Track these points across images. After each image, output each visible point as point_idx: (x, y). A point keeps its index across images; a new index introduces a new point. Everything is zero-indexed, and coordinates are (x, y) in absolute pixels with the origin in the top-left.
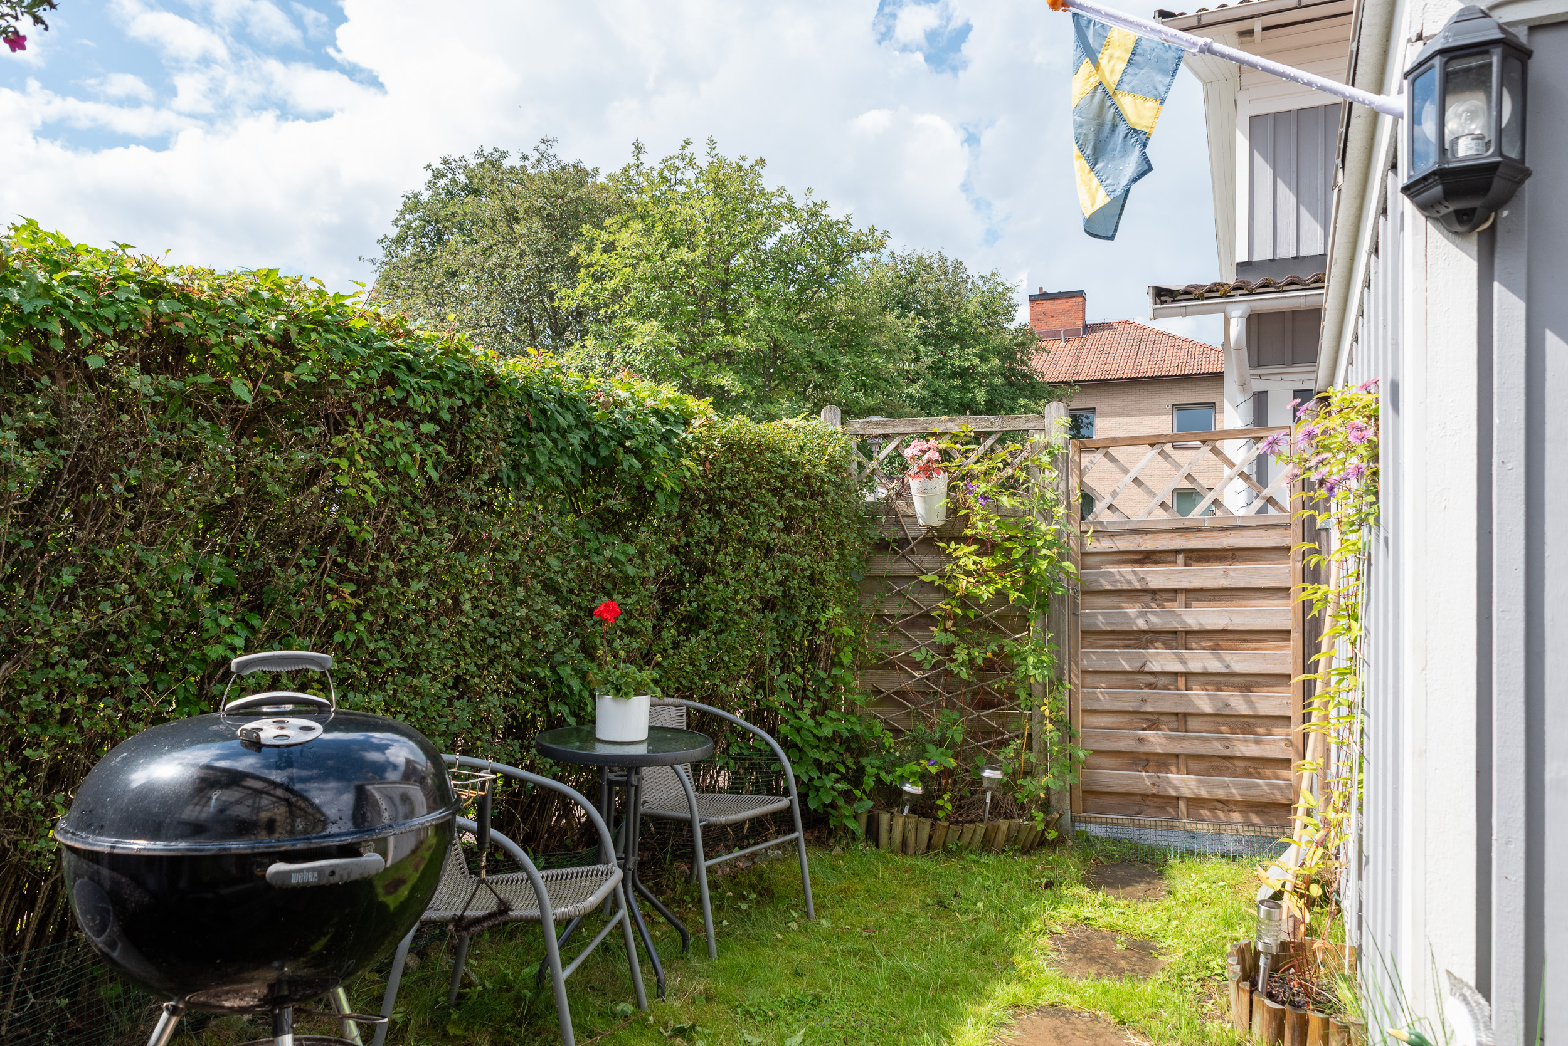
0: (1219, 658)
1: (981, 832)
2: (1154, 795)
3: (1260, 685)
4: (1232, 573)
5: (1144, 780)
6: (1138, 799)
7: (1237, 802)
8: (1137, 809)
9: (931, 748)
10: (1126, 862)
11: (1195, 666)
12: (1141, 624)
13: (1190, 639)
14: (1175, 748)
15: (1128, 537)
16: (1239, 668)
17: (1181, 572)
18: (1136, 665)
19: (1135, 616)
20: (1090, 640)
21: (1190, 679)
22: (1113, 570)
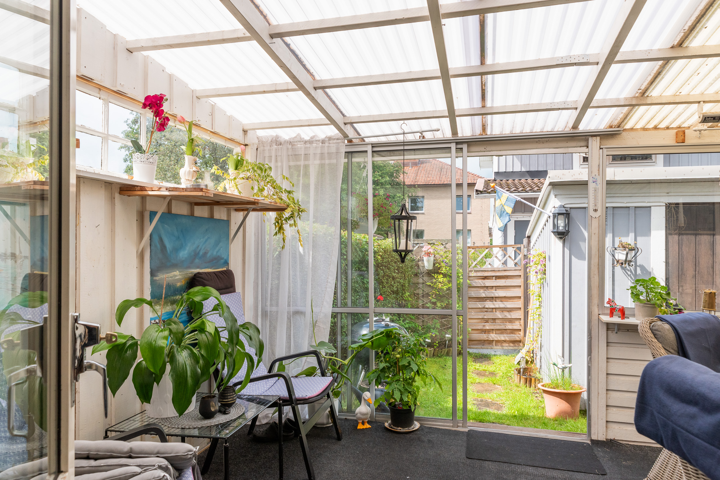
0: (504, 304)
1: (446, 351)
2: (487, 340)
3: (513, 310)
4: (507, 282)
5: (484, 336)
6: (483, 341)
7: (508, 341)
8: (483, 344)
9: (432, 329)
10: (481, 358)
11: (497, 306)
12: (484, 295)
13: (497, 299)
14: (492, 328)
15: (481, 272)
16: (508, 306)
17: (494, 282)
18: (483, 306)
19: (483, 293)
20: (471, 300)
21: (496, 309)
22: (477, 281)
